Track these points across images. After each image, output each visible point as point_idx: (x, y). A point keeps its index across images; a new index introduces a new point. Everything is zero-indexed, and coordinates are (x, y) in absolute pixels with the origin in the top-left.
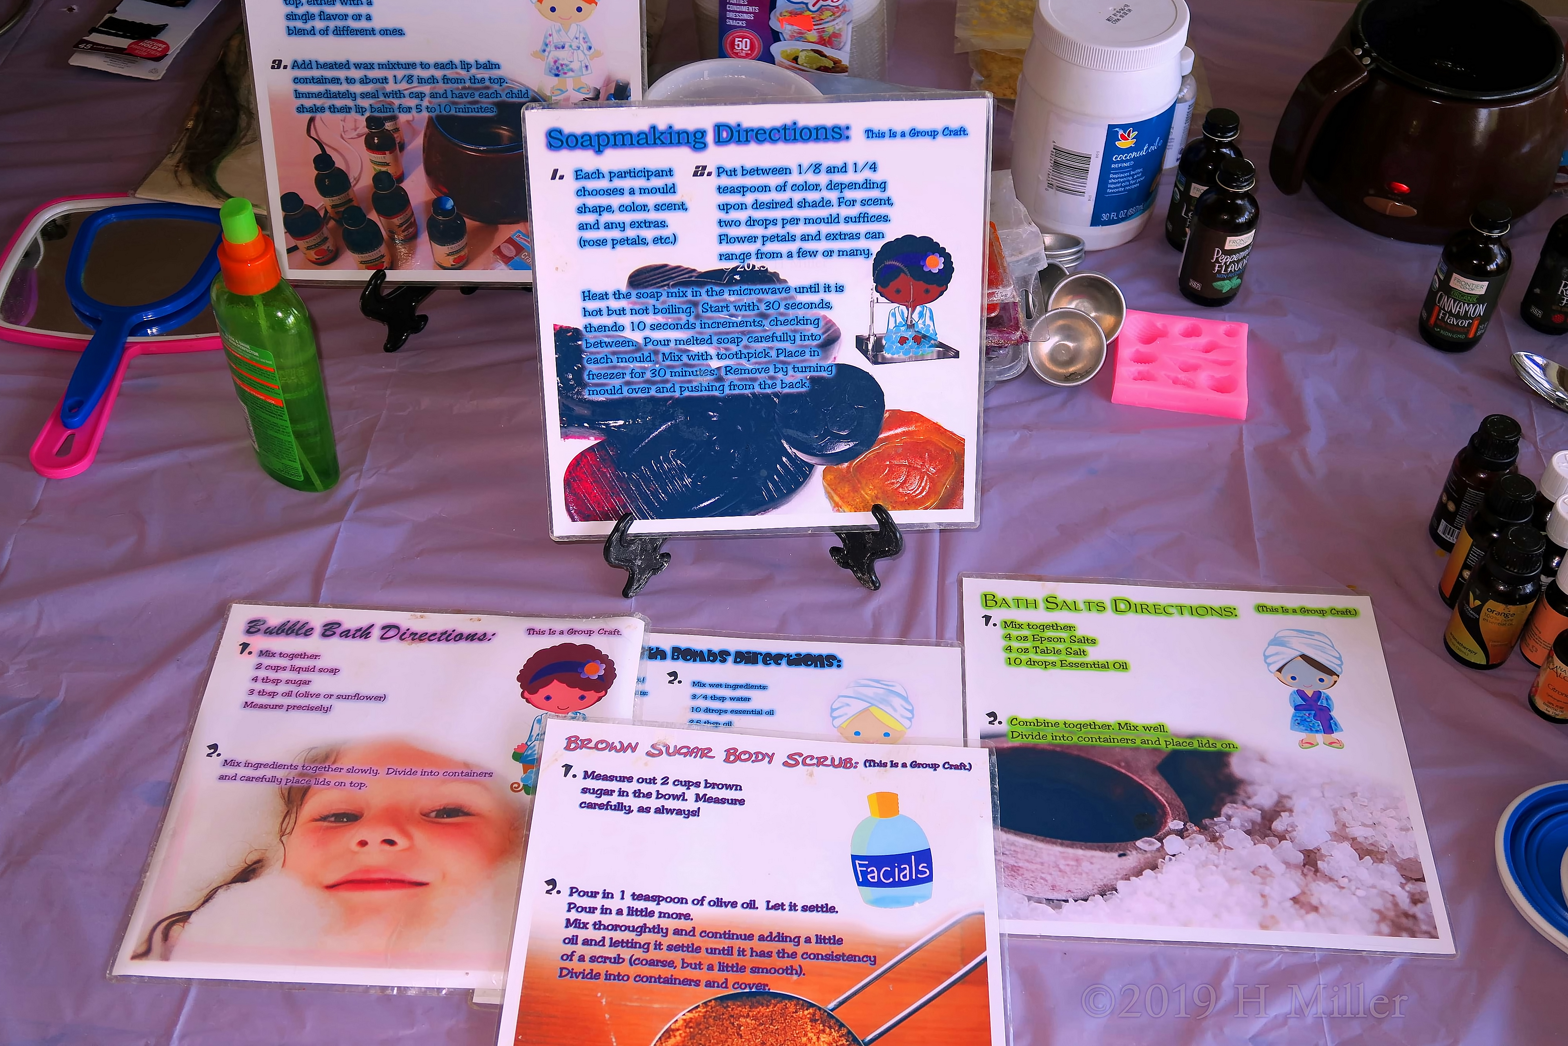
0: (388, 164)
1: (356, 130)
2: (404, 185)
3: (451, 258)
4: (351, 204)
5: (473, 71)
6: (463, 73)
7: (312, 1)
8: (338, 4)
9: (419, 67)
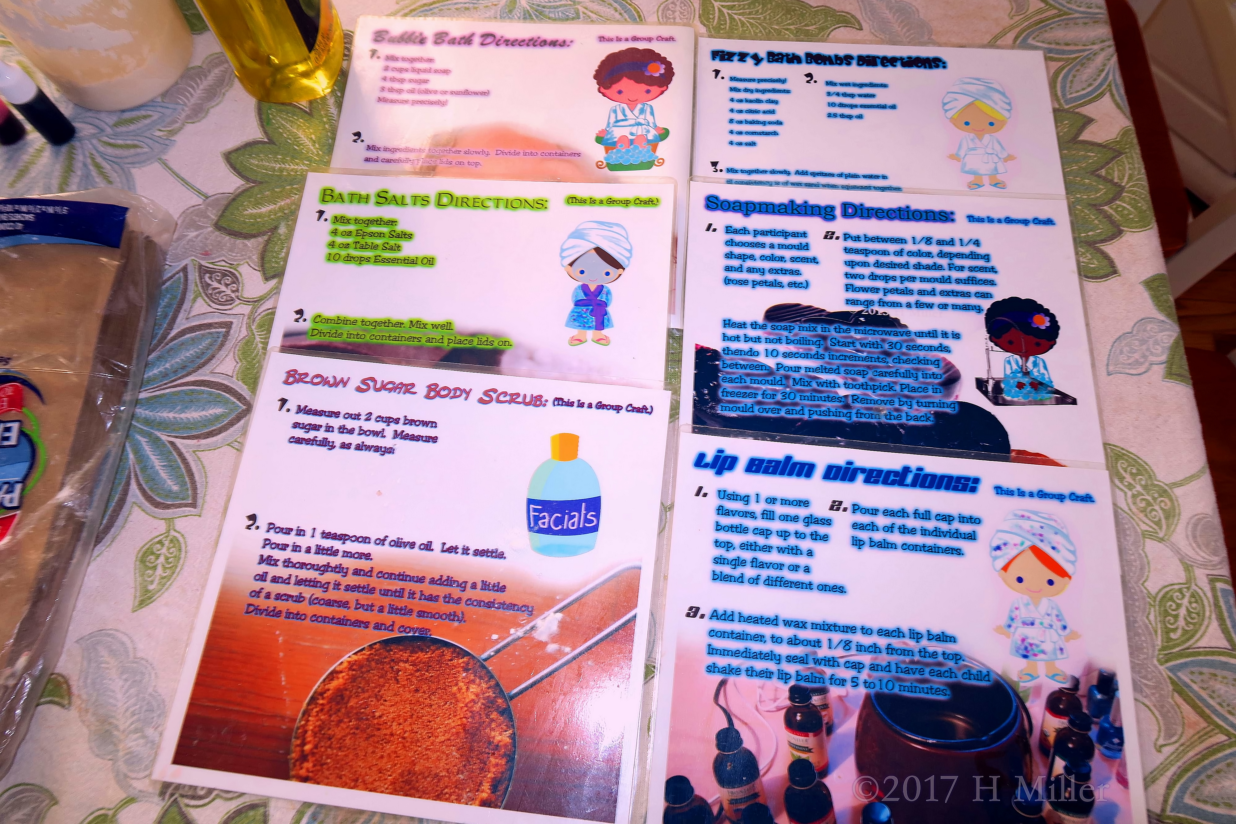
0: (810, 751)
1: (775, 701)
2: (827, 781)
4: (756, 801)
5: (924, 642)
6: (911, 644)
7: (744, 546)
8: (775, 551)
9: (859, 632)
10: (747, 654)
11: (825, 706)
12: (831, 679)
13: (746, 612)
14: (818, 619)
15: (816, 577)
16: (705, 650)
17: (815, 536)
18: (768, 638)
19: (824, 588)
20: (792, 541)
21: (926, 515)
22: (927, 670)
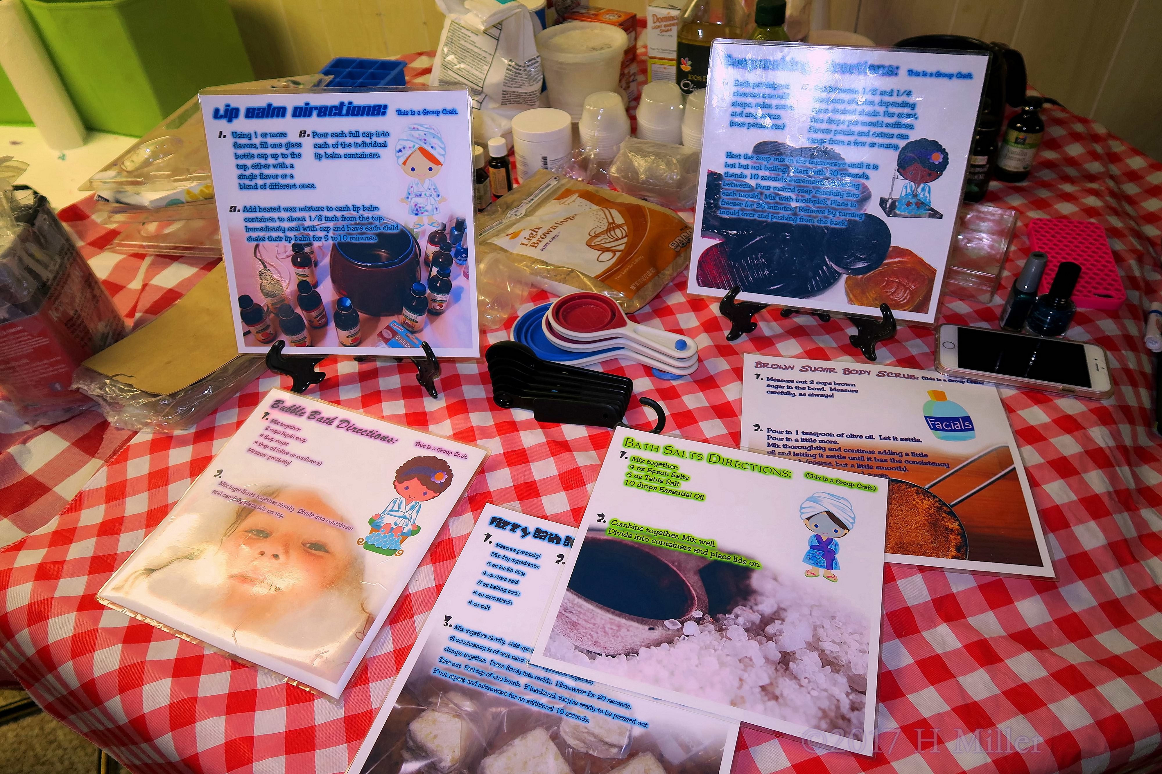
0: (307, 276)
3: (350, 339)
5: (361, 212)
6: (355, 213)
7: (254, 166)
8: (272, 168)
9: (325, 210)
13: (262, 205)
15: (297, 181)
16: (244, 229)
20: (281, 160)
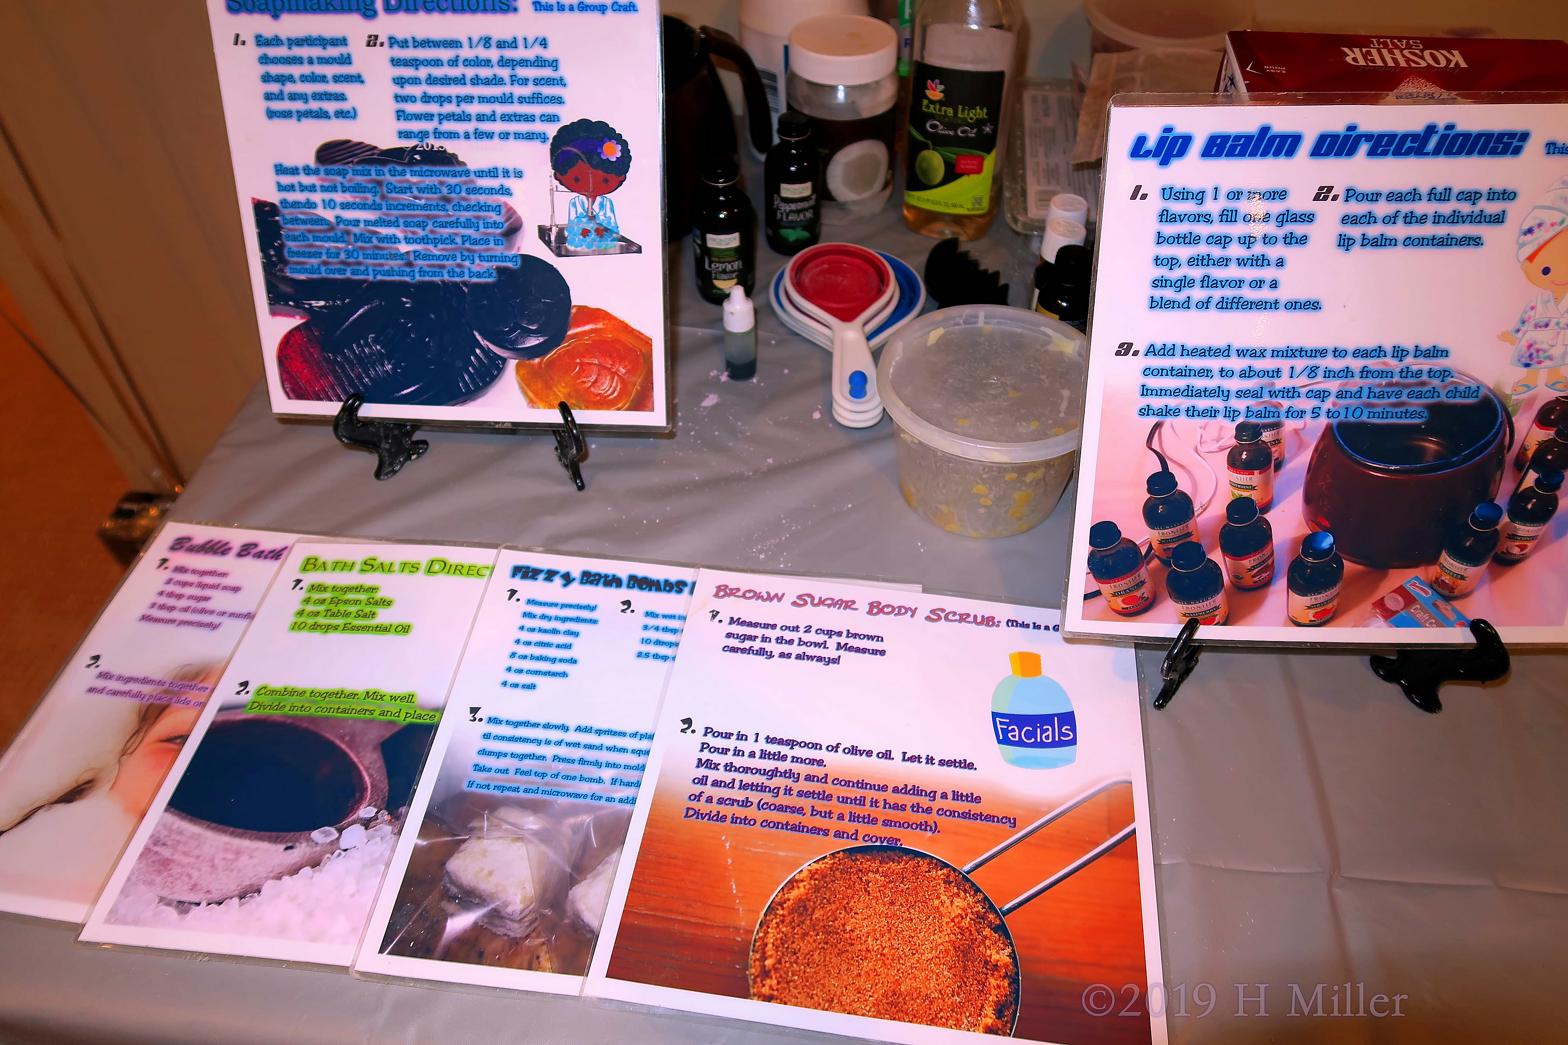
1: (1218, 441)
2: (1268, 516)
4: (1189, 539)
10: (1189, 392)
11: (1277, 442)
12: (1288, 412)
14: (1281, 345)
17: (1290, 240)
18: (1216, 372)
19: (1293, 305)
21: (1444, 195)
22: (1406, 392)
